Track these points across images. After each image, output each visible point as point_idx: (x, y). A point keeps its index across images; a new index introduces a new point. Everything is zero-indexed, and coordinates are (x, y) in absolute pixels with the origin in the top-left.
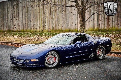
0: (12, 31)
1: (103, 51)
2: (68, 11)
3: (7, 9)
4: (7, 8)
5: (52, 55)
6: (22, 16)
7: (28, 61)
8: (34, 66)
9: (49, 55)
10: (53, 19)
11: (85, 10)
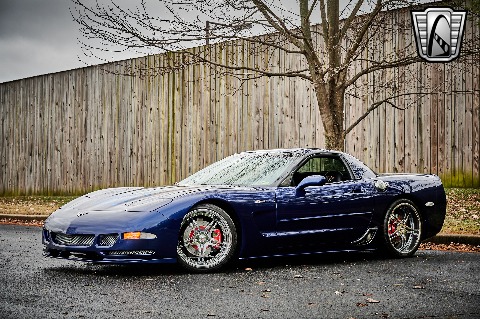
0: (56, 194)
1: (412, 224)
2: (279, 112)
3: (42, 109)
4: (42, 103)
5: (209, 220)
6: (98, 135)
7: (112, 241)
8: (134, 261)
9: (195, 218)
10: (220, 144)
11: (344, 87)
